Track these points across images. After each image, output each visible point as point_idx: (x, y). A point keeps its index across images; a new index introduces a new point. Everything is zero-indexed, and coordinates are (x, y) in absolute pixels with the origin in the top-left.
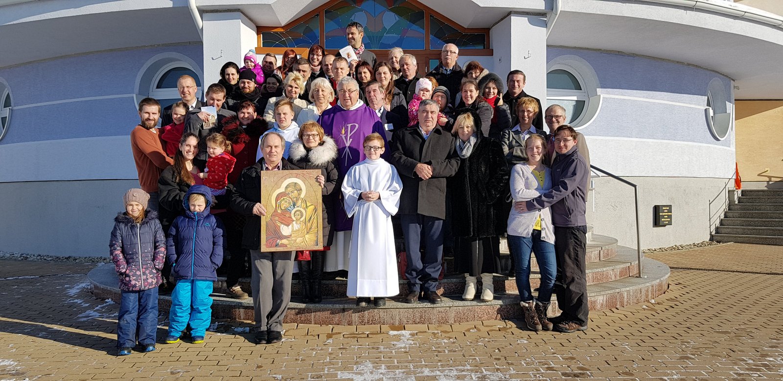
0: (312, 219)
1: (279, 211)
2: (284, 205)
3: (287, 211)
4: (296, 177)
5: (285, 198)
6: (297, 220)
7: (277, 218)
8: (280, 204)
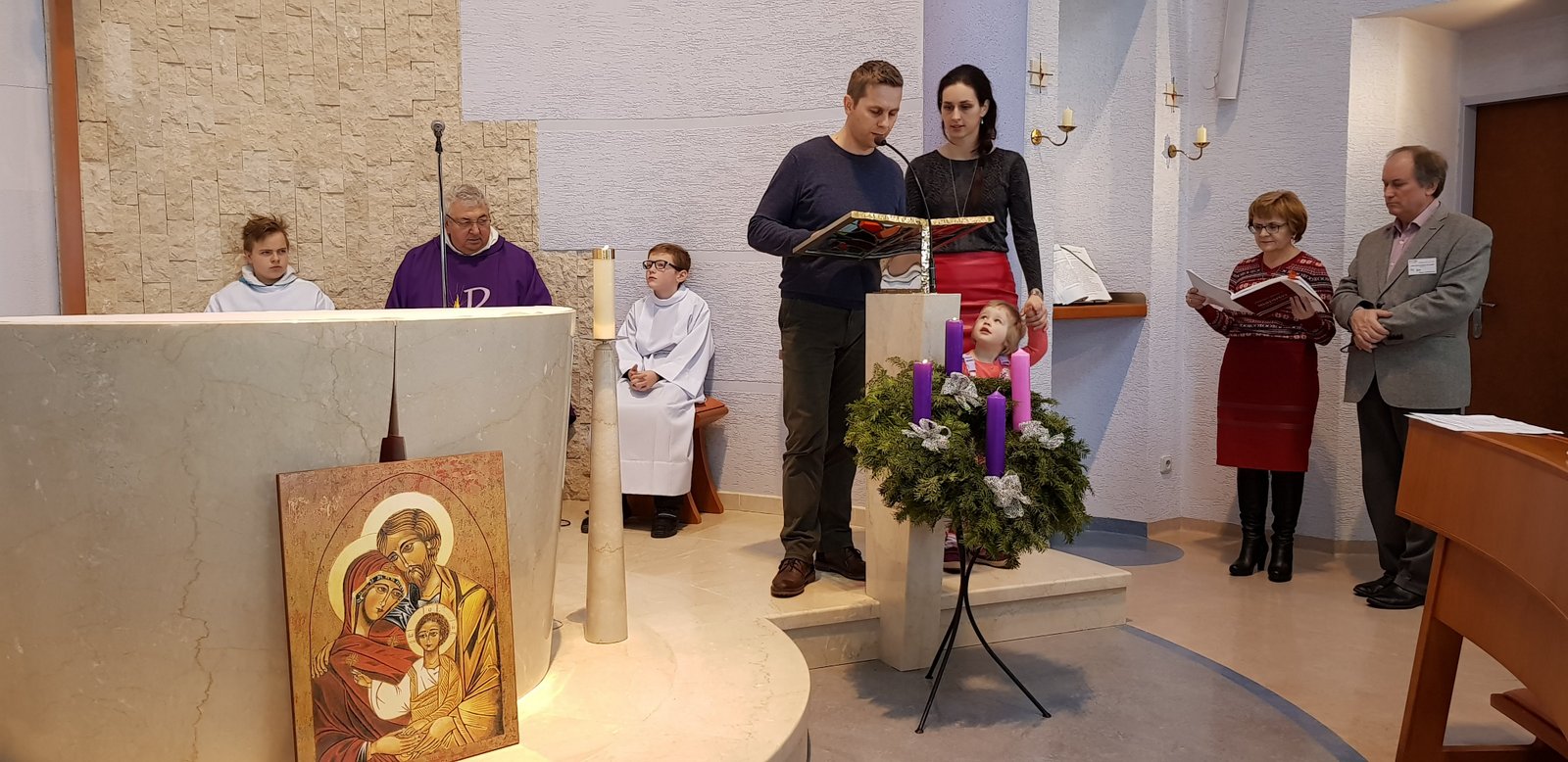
1: (361, 630)
7: (353, 659)
8: (364, 600)
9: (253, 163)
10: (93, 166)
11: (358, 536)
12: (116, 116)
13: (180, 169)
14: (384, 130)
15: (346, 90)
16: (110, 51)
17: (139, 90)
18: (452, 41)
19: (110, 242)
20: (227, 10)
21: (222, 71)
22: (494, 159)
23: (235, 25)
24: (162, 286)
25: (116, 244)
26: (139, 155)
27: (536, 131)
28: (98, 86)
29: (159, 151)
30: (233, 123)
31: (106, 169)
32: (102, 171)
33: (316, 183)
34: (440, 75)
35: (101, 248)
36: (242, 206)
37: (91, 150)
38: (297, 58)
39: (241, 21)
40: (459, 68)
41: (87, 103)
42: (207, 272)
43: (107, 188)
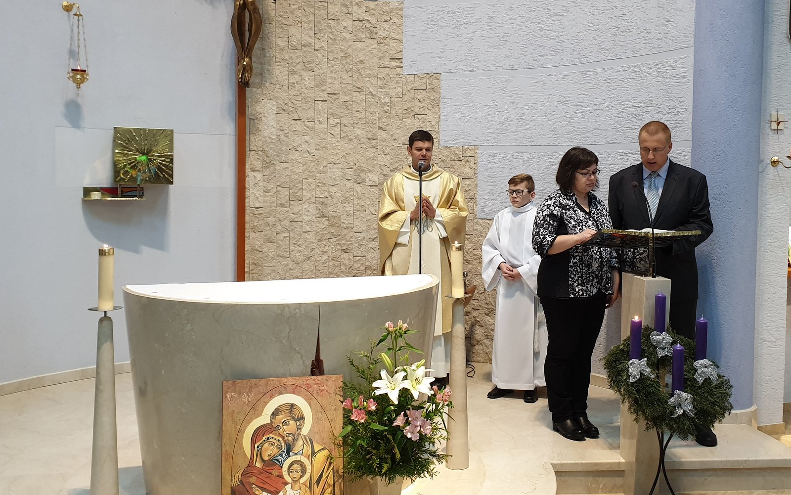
0: (324, 477)
1: (258, 465)
2: (269, 451)
3: (273, 463)
4: (294, 393)
5: (271, 435)
6: (294, 481)
7: (253, 479)
8: (261, 449)
9: (333, 170)
10: (255, 174)
11: (261, 415)
12: (268, 148)
13: (297, 174)
14: (399, 152)
15: (381, 130)
16: (266, 115)
17: (279, 134)
18: (436, 103)
19: (261, 212)
20: (323, 90)
21: (320, 122)
22: (456, 167)
23: (327, 98)
24: (285, 235)
25: (264, 213)
26: (278, 168)
27: (478, 152)
28: (259, 133)
29: (287, 165)
30: (324, 149)
31: (261, 175)
32: (259, 176)
33: (364, 181)
34: (429, 122)
35: (257, 216)
36: (326, 193)
37: (254, 165)
38: (357, 114)
39: (330, 96)
40: (440, 117)
41: (254, 142)
42: (308, 227)
43: (261, 184)
